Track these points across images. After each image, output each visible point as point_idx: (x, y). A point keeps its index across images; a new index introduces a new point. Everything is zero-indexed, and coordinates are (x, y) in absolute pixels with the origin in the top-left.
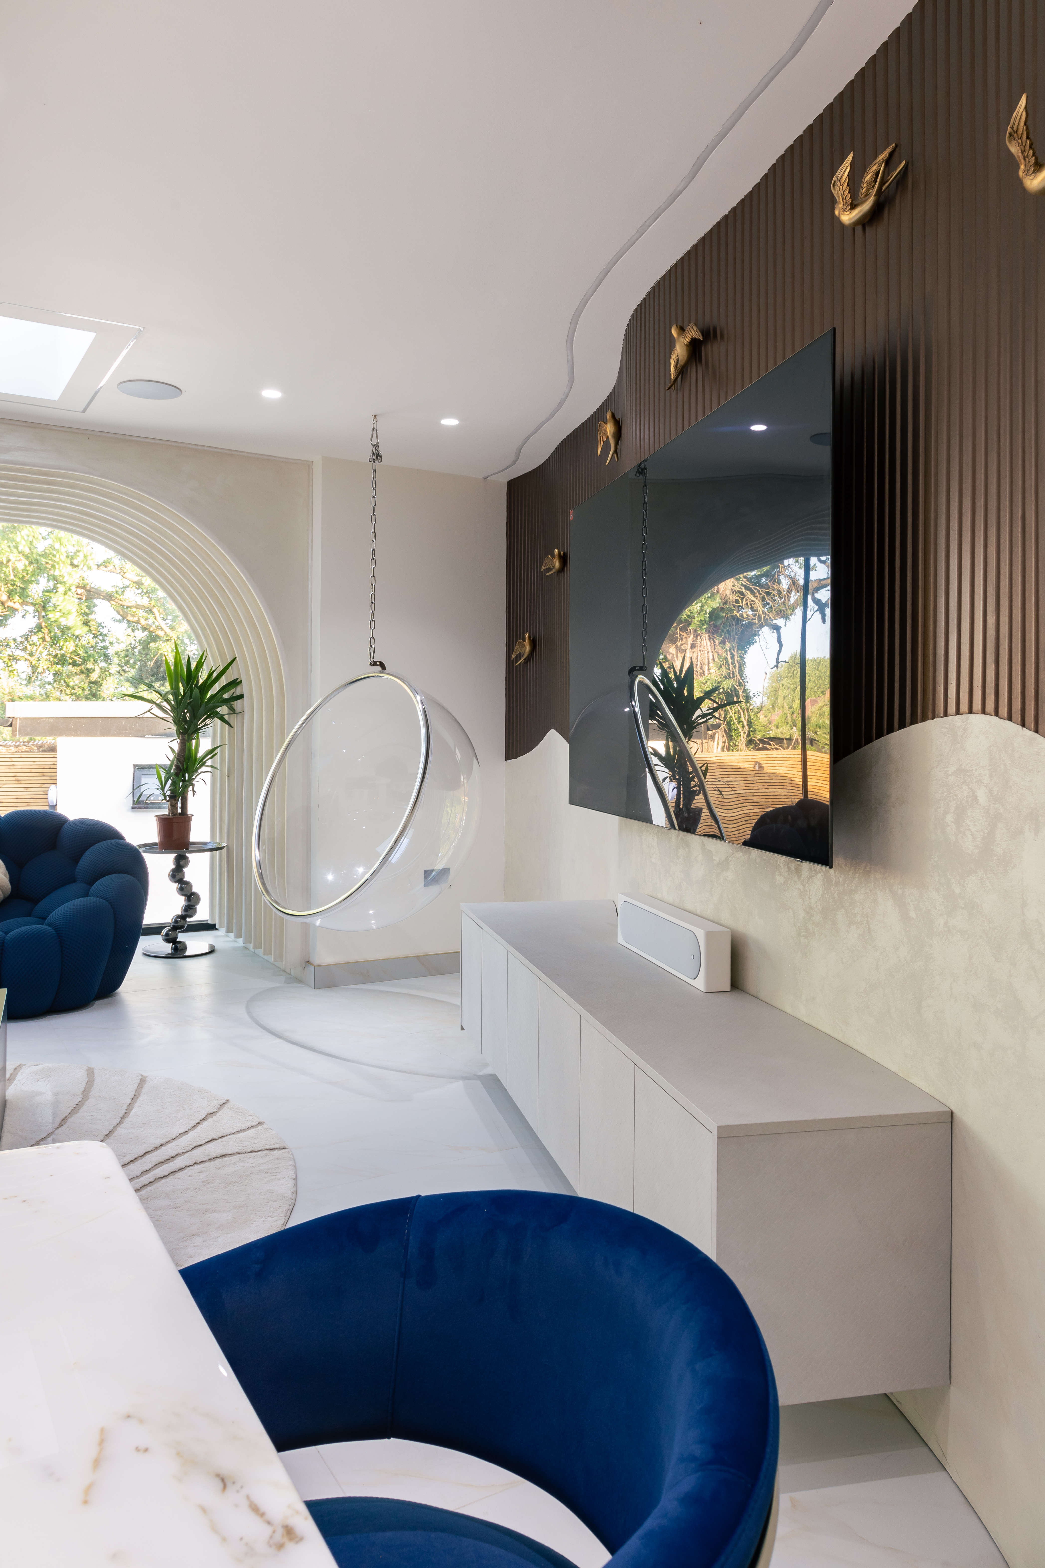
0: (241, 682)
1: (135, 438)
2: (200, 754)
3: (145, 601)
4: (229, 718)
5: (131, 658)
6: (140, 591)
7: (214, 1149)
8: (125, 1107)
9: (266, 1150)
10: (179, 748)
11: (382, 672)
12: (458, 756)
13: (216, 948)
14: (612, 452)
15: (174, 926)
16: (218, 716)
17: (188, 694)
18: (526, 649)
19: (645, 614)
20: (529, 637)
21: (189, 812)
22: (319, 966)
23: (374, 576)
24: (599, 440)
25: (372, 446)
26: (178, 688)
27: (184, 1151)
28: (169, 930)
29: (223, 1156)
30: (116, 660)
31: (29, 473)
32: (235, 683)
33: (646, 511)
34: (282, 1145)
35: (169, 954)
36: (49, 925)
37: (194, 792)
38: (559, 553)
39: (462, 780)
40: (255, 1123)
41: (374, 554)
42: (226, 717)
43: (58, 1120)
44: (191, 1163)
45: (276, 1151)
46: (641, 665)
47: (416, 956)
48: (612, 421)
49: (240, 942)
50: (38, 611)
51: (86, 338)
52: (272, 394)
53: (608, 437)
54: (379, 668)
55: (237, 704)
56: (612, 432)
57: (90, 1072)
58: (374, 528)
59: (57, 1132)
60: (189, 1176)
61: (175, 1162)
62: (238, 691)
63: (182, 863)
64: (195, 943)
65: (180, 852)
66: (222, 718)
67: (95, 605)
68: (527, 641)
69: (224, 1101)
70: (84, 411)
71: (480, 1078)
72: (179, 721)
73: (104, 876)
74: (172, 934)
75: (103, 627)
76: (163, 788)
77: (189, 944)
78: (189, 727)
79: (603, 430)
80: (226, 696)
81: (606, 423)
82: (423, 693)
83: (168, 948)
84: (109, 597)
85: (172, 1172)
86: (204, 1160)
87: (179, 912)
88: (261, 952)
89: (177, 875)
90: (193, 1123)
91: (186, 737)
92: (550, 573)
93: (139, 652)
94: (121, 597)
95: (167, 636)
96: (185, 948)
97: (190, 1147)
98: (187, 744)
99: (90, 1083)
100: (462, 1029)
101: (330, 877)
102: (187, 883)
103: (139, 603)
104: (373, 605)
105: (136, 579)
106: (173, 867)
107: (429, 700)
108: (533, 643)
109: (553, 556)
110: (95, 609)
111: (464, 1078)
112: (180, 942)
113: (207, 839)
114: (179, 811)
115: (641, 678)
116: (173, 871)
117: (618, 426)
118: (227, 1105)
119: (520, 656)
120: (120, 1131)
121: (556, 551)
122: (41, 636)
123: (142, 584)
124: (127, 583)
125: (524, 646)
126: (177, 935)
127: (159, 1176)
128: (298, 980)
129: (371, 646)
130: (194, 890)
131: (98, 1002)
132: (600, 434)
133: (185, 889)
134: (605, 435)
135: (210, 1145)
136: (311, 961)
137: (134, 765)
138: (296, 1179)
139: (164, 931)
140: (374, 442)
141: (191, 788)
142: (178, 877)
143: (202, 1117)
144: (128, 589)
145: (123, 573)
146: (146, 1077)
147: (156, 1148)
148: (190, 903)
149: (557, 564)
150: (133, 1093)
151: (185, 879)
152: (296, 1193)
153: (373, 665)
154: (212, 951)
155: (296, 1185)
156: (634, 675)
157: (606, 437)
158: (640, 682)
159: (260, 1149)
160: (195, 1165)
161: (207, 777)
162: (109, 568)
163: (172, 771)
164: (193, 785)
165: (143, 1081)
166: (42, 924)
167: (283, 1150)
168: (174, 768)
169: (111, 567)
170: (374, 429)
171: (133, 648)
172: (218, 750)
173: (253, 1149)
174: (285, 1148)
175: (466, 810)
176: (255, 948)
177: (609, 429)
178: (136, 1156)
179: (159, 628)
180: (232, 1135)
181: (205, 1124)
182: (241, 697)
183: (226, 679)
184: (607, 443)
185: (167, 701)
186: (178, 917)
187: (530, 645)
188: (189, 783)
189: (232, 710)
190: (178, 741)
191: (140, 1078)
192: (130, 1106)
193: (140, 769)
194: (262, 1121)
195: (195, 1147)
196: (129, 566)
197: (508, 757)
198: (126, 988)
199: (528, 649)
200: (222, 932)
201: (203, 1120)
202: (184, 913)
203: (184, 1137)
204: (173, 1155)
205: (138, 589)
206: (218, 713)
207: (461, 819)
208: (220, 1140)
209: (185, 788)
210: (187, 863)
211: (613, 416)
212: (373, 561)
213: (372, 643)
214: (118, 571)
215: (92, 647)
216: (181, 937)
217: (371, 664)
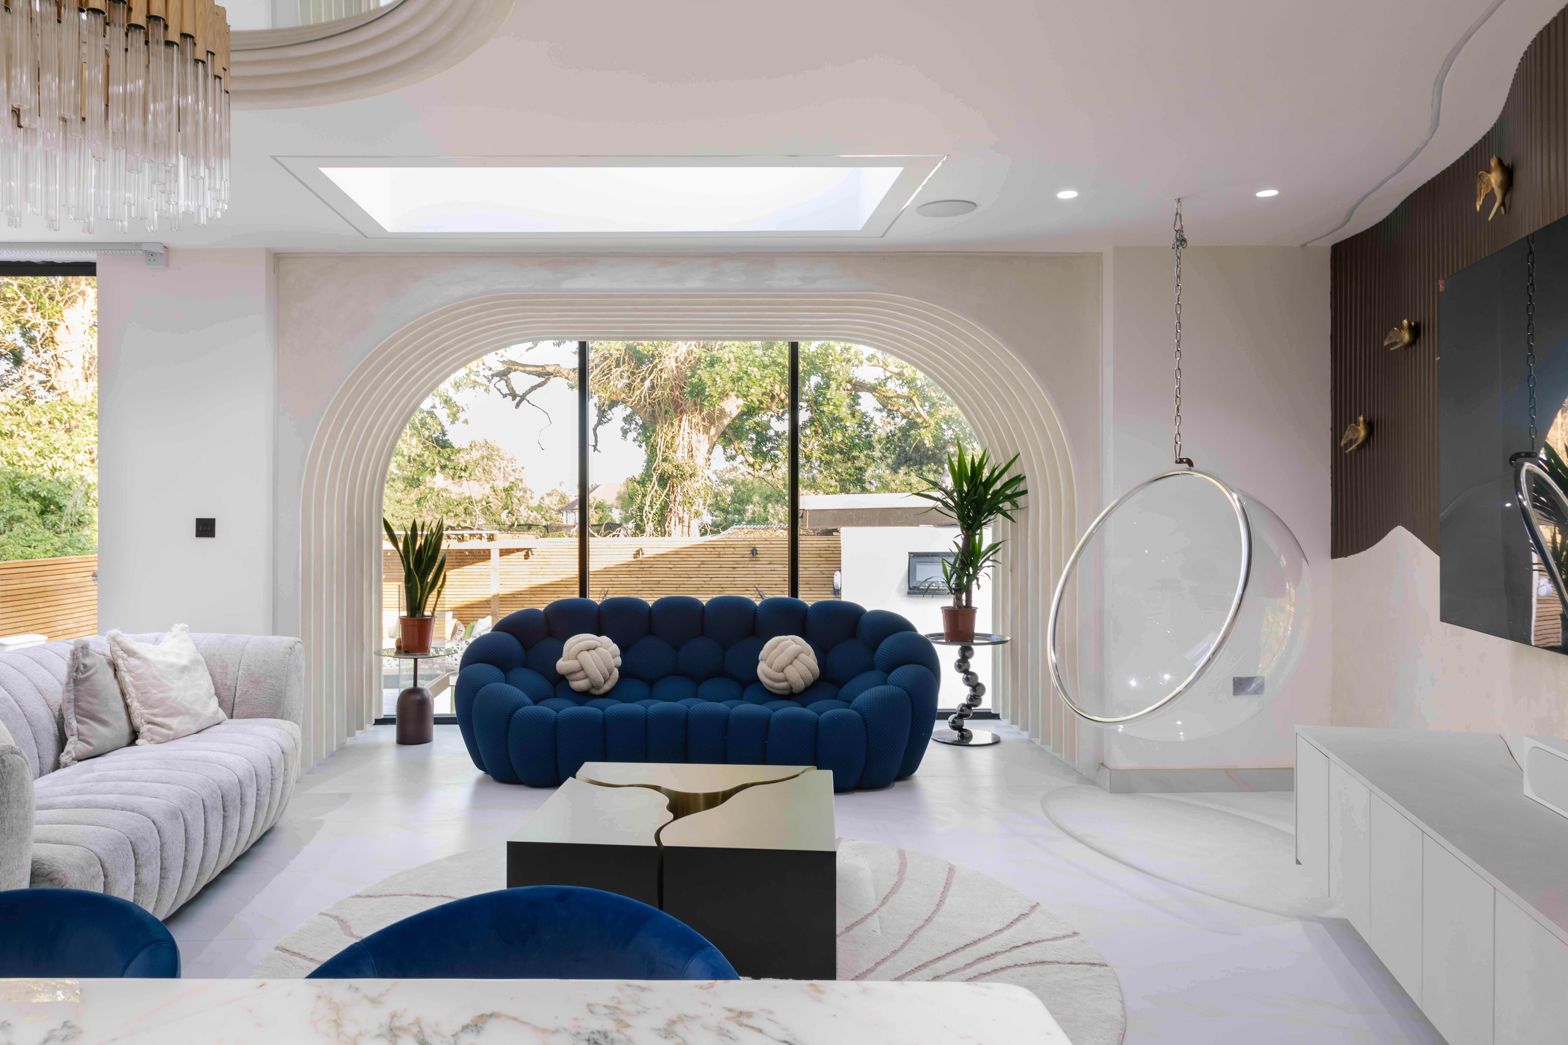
0: (1025, 477)
1: (926, 254)
2: (983, 548)
3: (905, 391)
4: (1012, 513)
5: (891, 445)
6: (900, 382)
7: (1032, 954)
8: (939, 895)
9: (1086, 963)
10: (963, 543)
11: (1190, 470)
12: (1283, 561)
13: (1002, 738)
14: (1497, 205)
15: (960, 714)
16: (1001, 511)
17: (972, 492)
18: (1360, 434)
19: (1533, 387)
20: (1365, 421)
21: (974, 605)
22: (1115, 770)
23: (1179, 369)
24: (1478, 192)
25: (1175, 232)
26: (962, 486)
27: (1003, 950)
28: (956, 718)
29: (1043, 962)
30: (878, 447)
31: (833, 298)
32: (1018, 479)
33: (1532, 264)
34: (1103, 962)
35: (956, 741)
36: (855, 709)
37: (979, 586)
38: (1410, 324)
39: (1288, 587)
40: (1070, 933)
41: (1179, 346)
42: (1009, 513)
43: (881, 898)
44: (1012, 964)
45: (1097, 968)
46: (1530, 450)
47: (1224, 769)
48: (1499, 168)
49: (1025, 735)
50: (811, 406)
51: (893, 173)
52: (1068, 195)
53: (1493, 189)
54: (1186, 466)
55: (1020, 500)
56: (1499, 181)
57: (902, 854)
58: (1179, 319)
59: (881, 909)
60: (1012, 978)
61: (995, 960)
62: (1021, 487)
63: (967, 654)
64: (981, 732)
65: (966, 644)
66: (1005, 514)
67: (859, 397)
68: (1361, 425)
69: (1035, 904)
70: (882, 236)
71: (1323, 920)
72: (963, 517)
73: (900, 666)
74: (958, 721)
75: (867, 417)
76: (948, 582)
77: (974, 732)
78: (973, 523)
79: (1484, 180)
80: (1008, 492)
81: (1489, 172)
82: (1239, 491)
83: (955, 735)
84: (872, 389)
85: (995, 970)
86: (1024, 963)
87: (965, 701)
88: (1049, 749)
89: (963, 665)
90: (1007, 922)
91: (970, 532)
92: (1396, 347)
93: (899, 439)
94: (884, 389)
95: (927, 423)
96: (970, 737)
97: (1008, 947)
98: (972, 539)
99: (903, 865)
100: (1298, 862)
101: (1133, 683)
102: (973, 674)
103: (899, 392)
104: (1178, 399)
105: (897, 370)
106: (958, 657)
107: (1244, 497)
108: (1370, 426)
109: (1401, 327)
110: (860, 401)
111: (1302, 918)
112: (966, 730)
113: (989, 631)
114: (964, 603)
115: (1527, 465)
116: (959, 661)
117: (1509, 174)
118: (1038, 908)
119: (1351, 443)
120: (938, 918)
121: (1405, 322)
122: (813, 429)
123: (904, 375)
124: (888, 374)
125: (1358, 431)
126: (963, 723)
127: (982, 972)
128: (1091, 782)
129: (1177, 443)
130: (979, 681)
131: (897, 784)
132: (1481, 185)
133: (971, 679)
134: (1487, 186)
135: (1027, 948)
136: (1105, 763)
137: (909, 553)
138: (1122, 1002)
139: (951, 718)
140: (1178, 227)
141: (975, 582)
142: (964, 668)
143: (1015, 917)
144: (889, 380)
145: (885, 367)
146: (954, 866)
147: (975, 942)
148: (975, 693)
149: (1406, 337)
150: (945, 881)
151: (971, 670)
152: (1124, 1016)
153: (1180, 463)
154: (996, 742)
155: (1123, 1008)
156: (1518, 464)
157: (1490, 189)
158: (1528, 471)
159: (1080, 961)
160: (1016, 967)
161: (990, 571)
162: (873, 363)
163: (957, 566)
164: (978, 579)
165: (951, 870)
166: (848, 708)
167: (1105, 968)
168: (959, 562)
169: (875, 362)
170: (1177, 214)
171: (894, 435)
172: (1000, 546)
173: (1072, 960)
174: (1106, 965)
175: (1291, 620)
176: (1043, 743)
177: (1494, 178)
178: (957, 947)
179: (919, 415)
180: (1049, 942)
181: (1019, 925)
182: (1025, 492)
183: (1008, 476)
184: (1490, 197)
185: (952, 499)
186: (964, 705)
187: (1366, 429)
188: (973, 577)
189: (1015, 504)
190: (963, 536)
191: (948, 866)
192: (944, 894)
193: (916, 557)
194: (1077, 931)
195: (1013, 947)
196: (891, 359)
197: (1335, 554)
198: (922, 772)
199: (1362, 433)
200: (1004, 722)
201: (1017, 920)
202: (969, 703)
203: (1000, 935)
204: (992, 952)
205: (898, 380)
206: (1001, 509)
207: (1286, 630)
208: (1037, 945)
209: (969, 582)
210: (972, 654)
211: (1500, 162)
212: (1178, 353)
213: (1178, 439)
214: (881, 364)
215: (857, 436)
216: (967, 724)
217: (1176, 462)
